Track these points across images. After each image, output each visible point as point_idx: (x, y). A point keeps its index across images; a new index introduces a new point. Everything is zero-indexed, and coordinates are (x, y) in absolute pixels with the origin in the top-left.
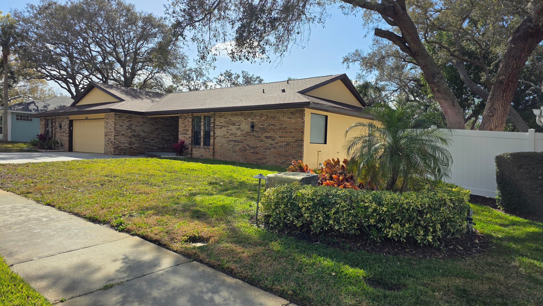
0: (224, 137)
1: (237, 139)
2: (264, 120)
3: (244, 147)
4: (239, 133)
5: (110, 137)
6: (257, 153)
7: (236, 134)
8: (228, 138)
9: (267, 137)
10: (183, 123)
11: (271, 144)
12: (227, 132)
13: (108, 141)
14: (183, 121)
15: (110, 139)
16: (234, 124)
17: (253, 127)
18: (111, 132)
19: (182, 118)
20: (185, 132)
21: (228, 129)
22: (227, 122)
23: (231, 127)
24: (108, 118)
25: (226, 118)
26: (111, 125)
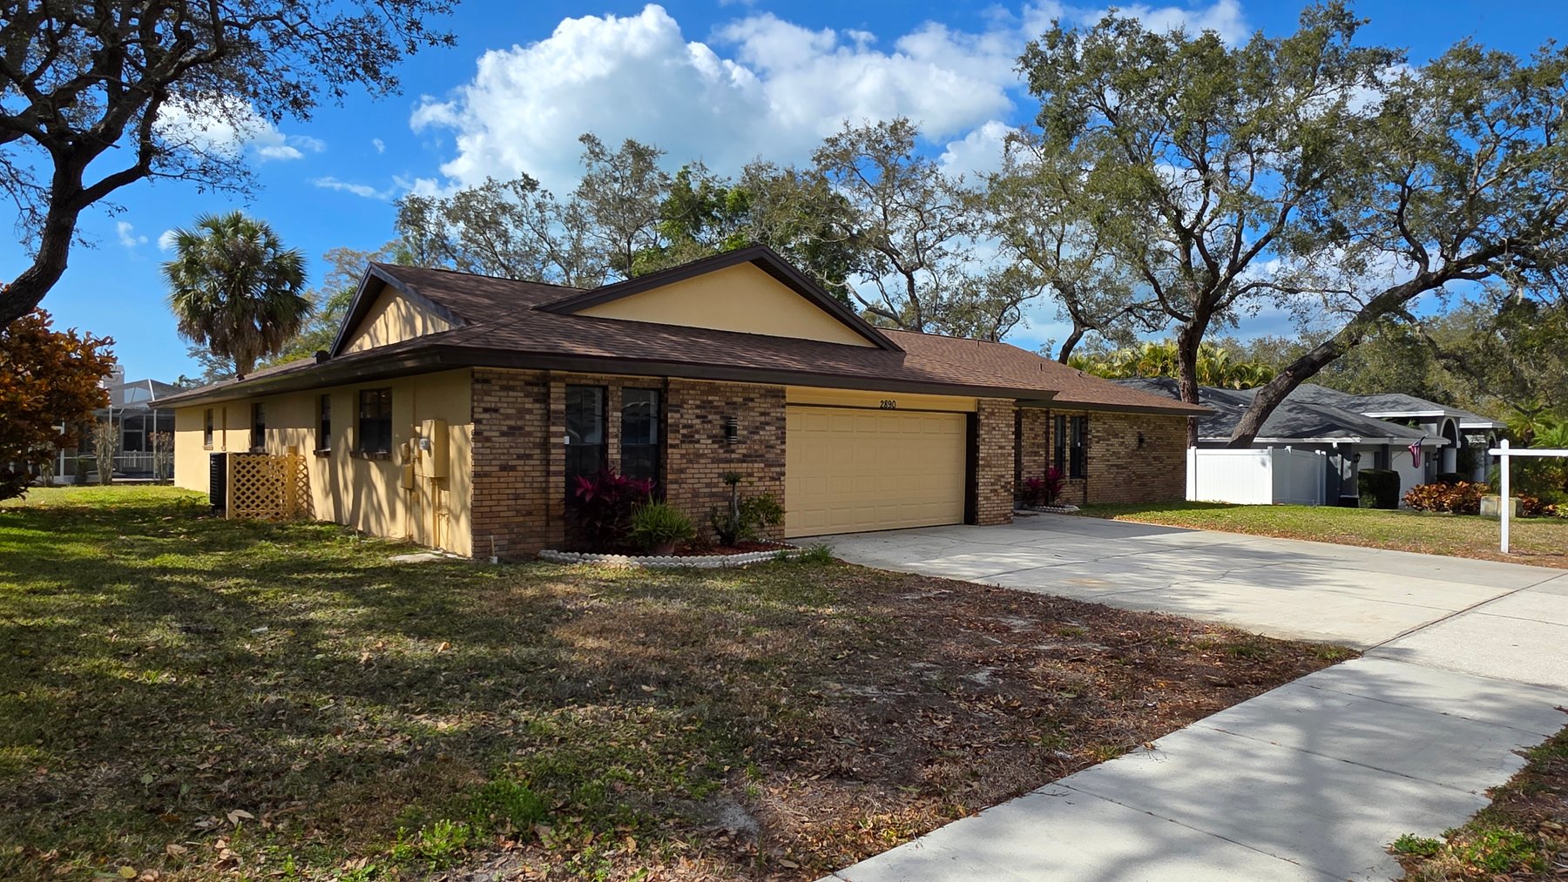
0: (1103, 459)
1: (1120, 462)
2: (1152, 431)
3: (1129, 475)
4: (1122, 451)
5: (1002, 471)
6: (1145, 485)
7: (1119, 453)
8: (1108, 461)
9: (1155, 459)
10: (1031, 429)
11: (1159, 469)
12: (1108, 450)
13: (992, 484)
14: (1031, 424)
15: (1003, 476)
16: (1116, 436)
17: (1141, 441)
18: (1002, 455)
19: (1028, 417)
20: (1036, 450)
21: (1108, 445)
22: (1105, 430)
23: (1113, 441)
24: (992, 414)
25: (1105, 423)
26: (1004, 436)
